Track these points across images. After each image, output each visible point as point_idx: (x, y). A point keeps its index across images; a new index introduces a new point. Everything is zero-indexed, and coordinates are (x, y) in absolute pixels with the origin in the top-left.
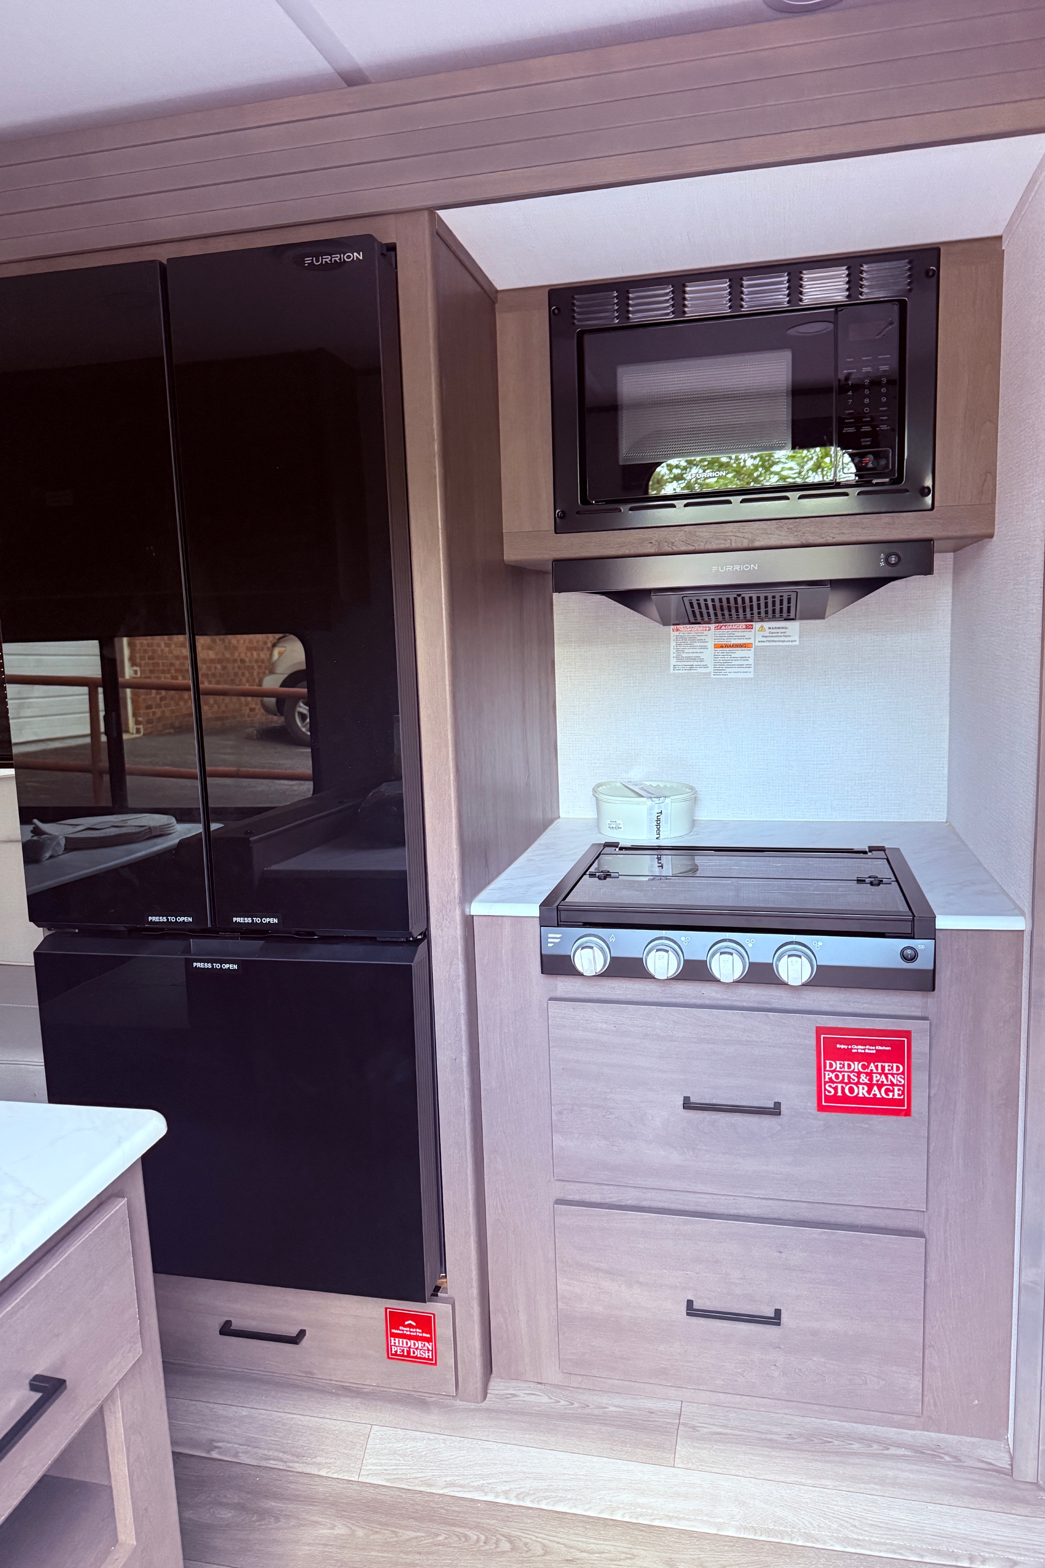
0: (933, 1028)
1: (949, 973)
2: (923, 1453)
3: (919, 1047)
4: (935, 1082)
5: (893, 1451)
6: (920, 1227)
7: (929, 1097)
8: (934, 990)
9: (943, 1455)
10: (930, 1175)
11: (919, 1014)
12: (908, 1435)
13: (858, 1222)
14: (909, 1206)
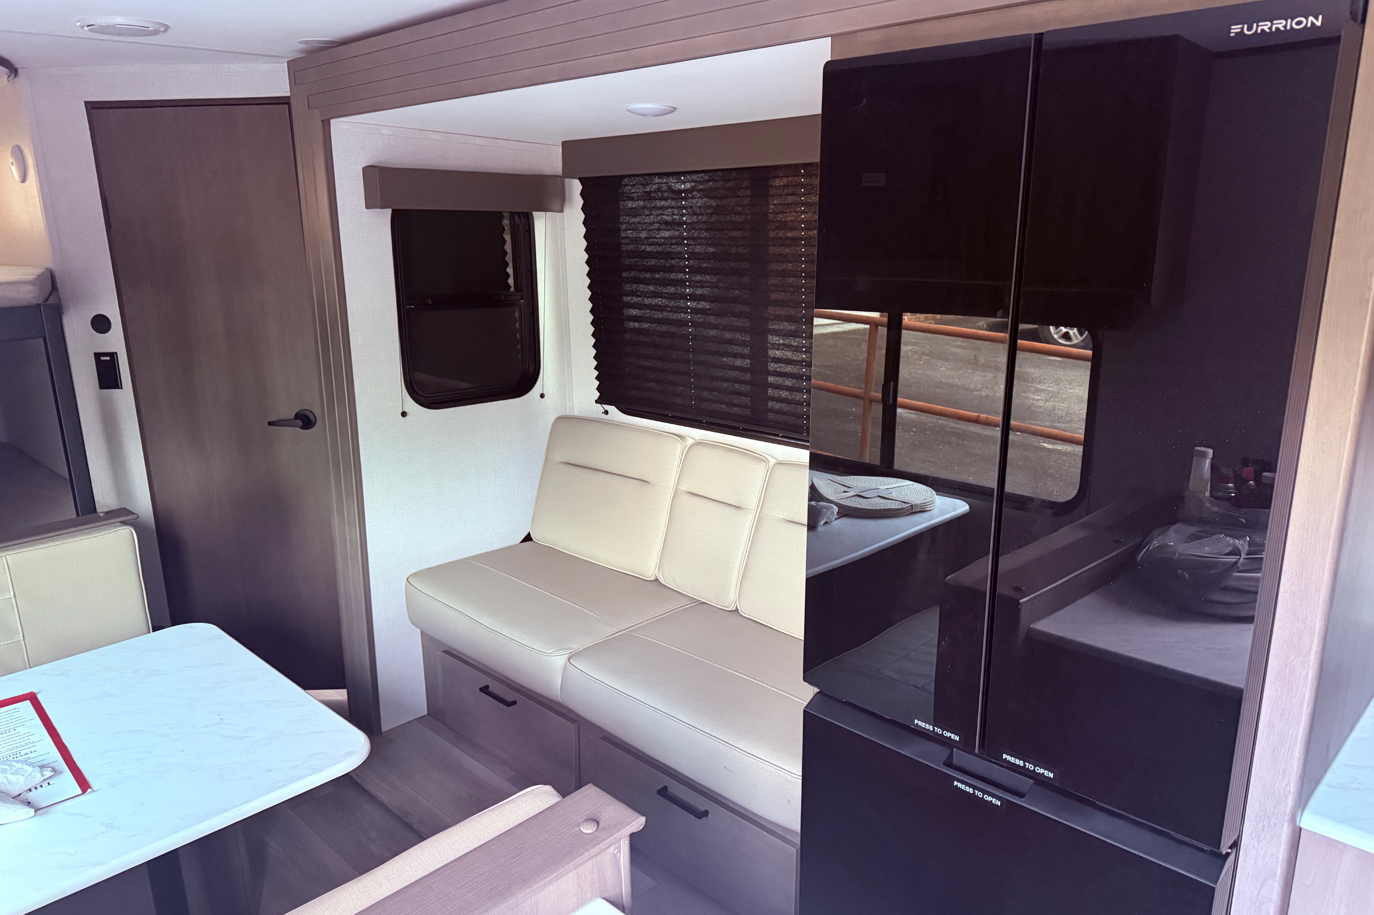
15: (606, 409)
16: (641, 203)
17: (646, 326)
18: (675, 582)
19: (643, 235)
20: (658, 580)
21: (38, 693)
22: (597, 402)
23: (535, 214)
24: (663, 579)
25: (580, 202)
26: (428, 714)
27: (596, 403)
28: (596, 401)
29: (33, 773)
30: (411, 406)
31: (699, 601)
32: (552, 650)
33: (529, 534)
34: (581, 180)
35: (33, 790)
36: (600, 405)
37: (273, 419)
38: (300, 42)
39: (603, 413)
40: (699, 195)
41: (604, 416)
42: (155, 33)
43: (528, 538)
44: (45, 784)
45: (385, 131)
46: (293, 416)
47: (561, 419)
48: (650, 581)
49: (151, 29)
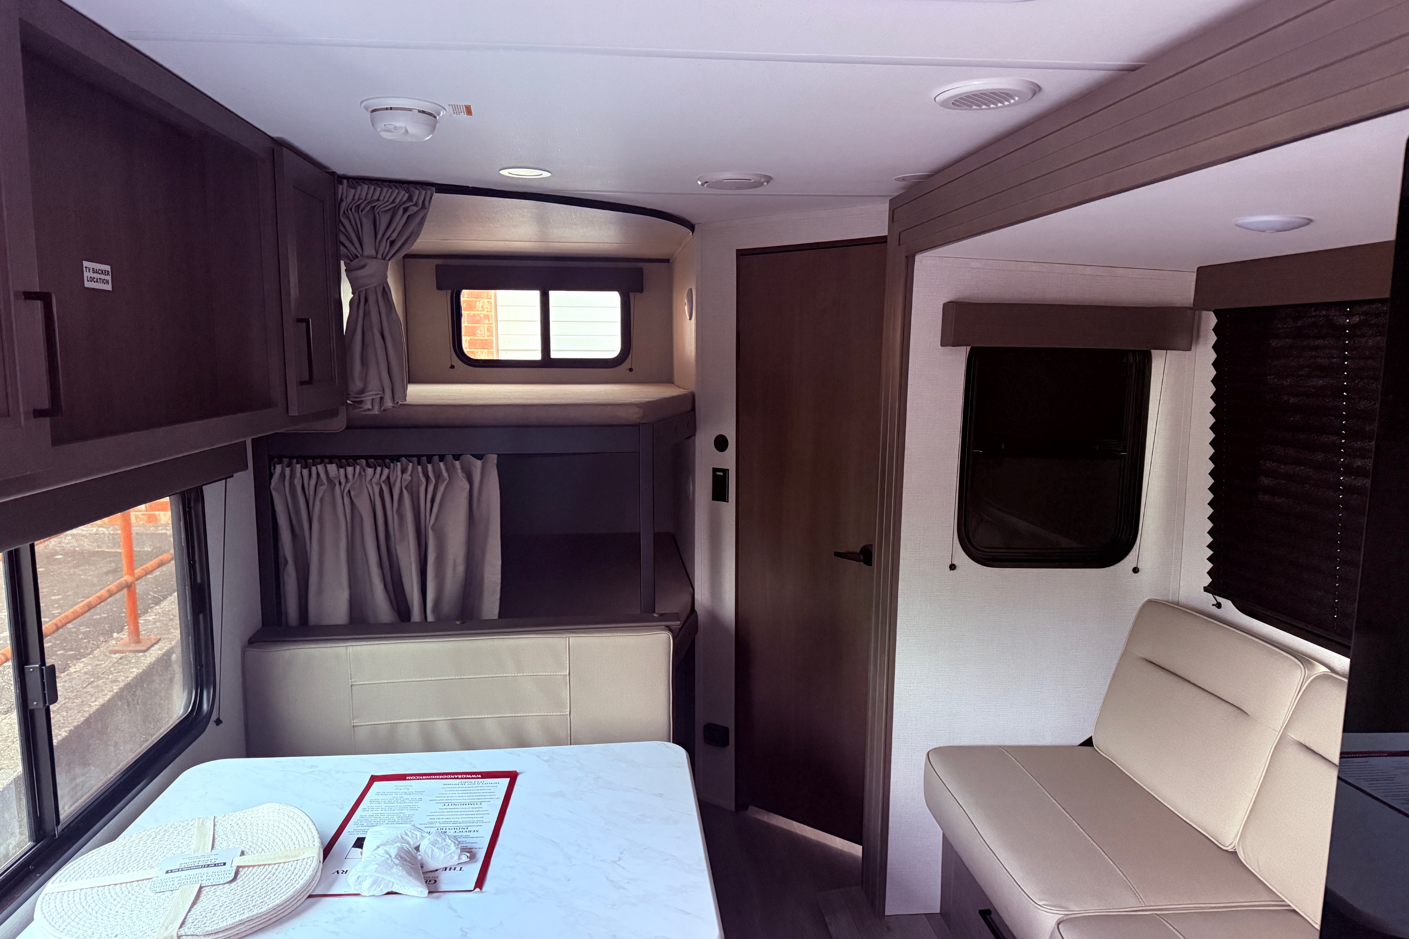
15: (1219, 601)
16: (1289, 341)
17: (1278, 500)
18: (1258, 865)
19: (1287, 382)
20: (1236, 852)
21: (521, 773)
22: (1206, 589)
23: (1154, 353)
24: (1243, 856)
25: (1213, 338)
26: (941, 913)
27: (1205, 591)
28: (1204, 588)
29: (453, 854)
30: (962, 559)
31: (1289, 906)
32: (1044, 903)
33: (1091, 737)
34: (1217, 313)
35: (448, 869)
36: (1211, 595)
37: (842, 550)
38: (898, 179)
39: (1213, 605)
40: (1371, 332)
41: (1215, 610)
42: (758, 184)
43: (1088, 743)
44: (458, 869)
45: (974, 264)
46: (858, 550)
47: (1150, 602)
48: (1227, 851)
49: (752, 181)
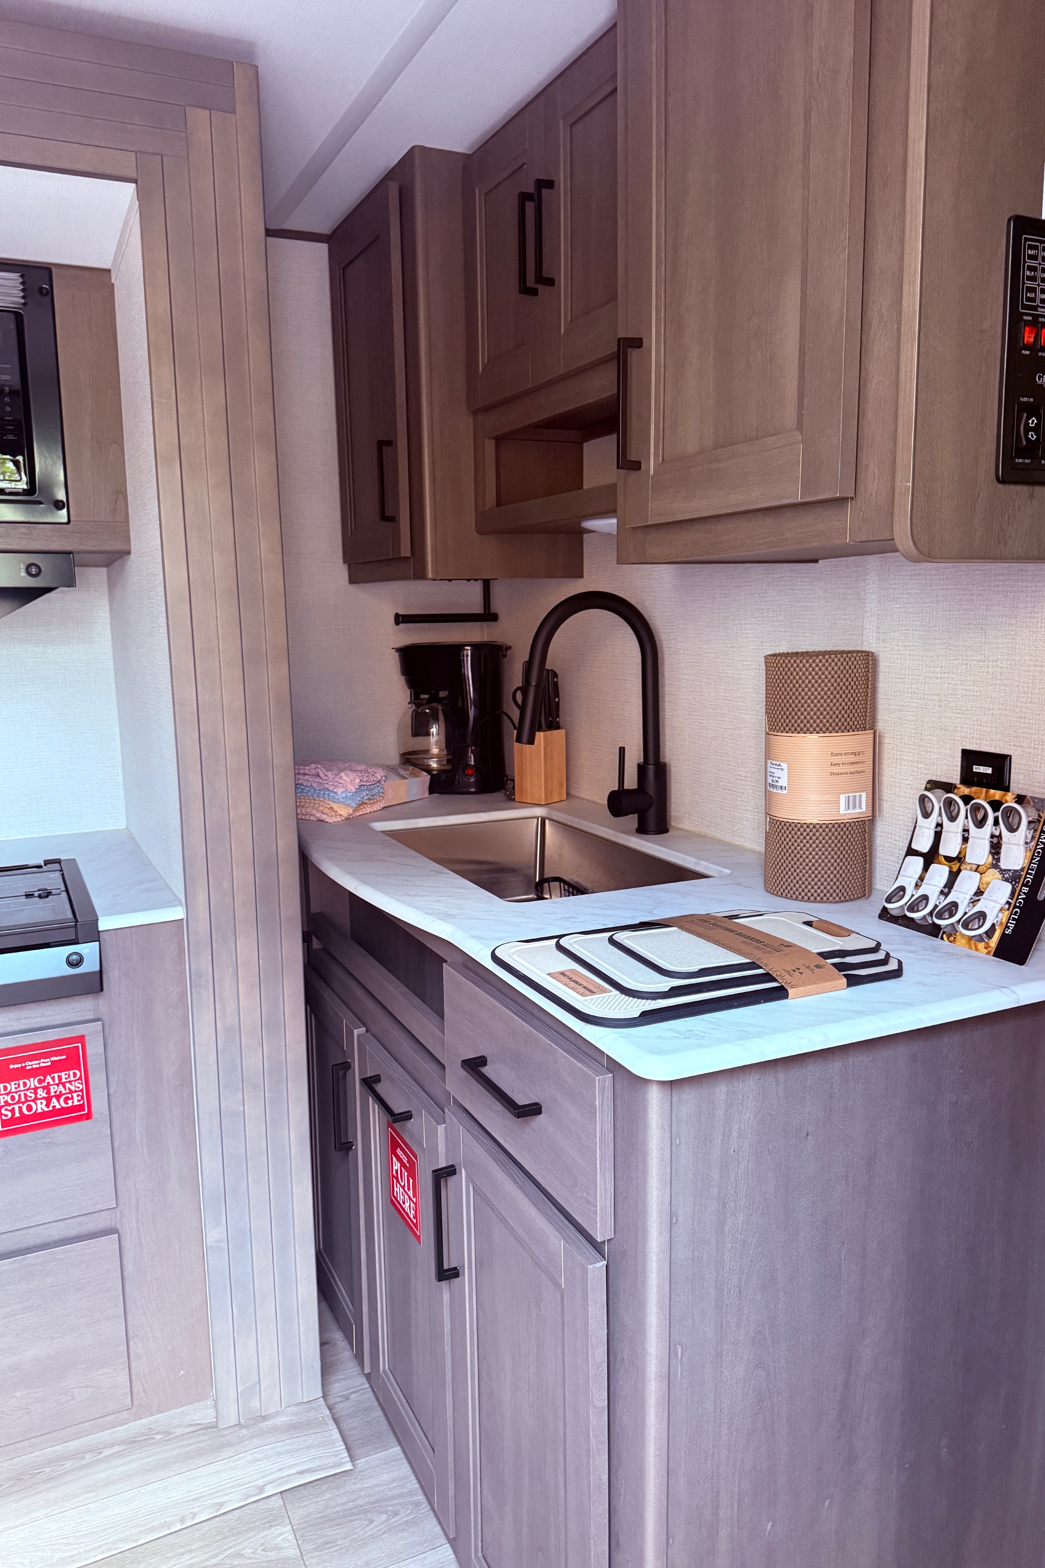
0: (107, 1028)
1: (116, 972)
2: (136, 1442)
3: (94, 1049)
4: (113, 1079)
5: (107, 1452)
6: (113, 1223)
7: (108, 1095)
8: (102, 990)
9: (154, 1436)
10: (117, 1171)
11: (92, 1017)
12: (121, 1431)
13: (50, 1239)
14: (99, 1208)
